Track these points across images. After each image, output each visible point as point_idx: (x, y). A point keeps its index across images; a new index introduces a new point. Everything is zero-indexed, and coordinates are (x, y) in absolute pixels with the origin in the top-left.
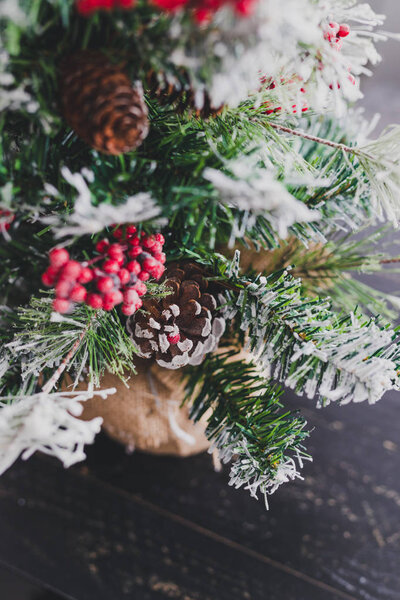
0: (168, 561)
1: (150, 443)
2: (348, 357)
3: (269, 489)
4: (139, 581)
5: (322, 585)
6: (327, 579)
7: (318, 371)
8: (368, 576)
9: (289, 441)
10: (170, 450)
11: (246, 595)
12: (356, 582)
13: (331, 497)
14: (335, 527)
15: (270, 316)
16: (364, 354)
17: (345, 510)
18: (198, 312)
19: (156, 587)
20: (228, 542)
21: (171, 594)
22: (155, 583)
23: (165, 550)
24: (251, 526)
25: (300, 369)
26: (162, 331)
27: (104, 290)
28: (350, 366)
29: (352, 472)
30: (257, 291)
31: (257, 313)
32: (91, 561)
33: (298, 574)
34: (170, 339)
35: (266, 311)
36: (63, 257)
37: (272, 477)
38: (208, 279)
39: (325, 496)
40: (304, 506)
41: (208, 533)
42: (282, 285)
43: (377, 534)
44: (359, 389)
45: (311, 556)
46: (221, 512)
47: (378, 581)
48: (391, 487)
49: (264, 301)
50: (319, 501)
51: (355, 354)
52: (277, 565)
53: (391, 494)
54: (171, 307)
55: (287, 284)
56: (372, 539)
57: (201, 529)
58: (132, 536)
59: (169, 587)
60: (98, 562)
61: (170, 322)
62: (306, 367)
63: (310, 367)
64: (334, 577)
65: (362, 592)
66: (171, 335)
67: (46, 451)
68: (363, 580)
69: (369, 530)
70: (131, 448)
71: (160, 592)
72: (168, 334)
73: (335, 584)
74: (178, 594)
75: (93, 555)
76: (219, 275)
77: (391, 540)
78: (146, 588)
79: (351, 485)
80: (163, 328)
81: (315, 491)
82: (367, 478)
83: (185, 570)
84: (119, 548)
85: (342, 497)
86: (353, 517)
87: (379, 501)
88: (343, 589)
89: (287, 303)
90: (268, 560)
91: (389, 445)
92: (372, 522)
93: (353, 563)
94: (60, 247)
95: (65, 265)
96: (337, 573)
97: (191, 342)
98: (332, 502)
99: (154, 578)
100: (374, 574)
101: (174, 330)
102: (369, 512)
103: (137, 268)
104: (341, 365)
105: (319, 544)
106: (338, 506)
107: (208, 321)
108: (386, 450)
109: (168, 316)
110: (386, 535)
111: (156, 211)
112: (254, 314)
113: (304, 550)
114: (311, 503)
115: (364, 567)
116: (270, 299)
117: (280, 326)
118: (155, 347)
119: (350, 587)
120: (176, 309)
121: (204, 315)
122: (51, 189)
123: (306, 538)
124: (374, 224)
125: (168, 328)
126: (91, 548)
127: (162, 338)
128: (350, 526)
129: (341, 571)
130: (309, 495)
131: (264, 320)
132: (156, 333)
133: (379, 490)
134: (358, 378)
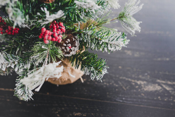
0: (76, 108)
1: (65, 80)
2: (112, 40)
3: (101, 77)
4: (71, 115)
5: (115, 103)
6: (115, 101)
7: (106, 46)
8: (125, 97)
9: (103, 64)
10: (68, 82)
11: (98, 110)
12: (122, 100)
13: (110, 82)
14: (113, 89)
15: (91, 37)
16: (116, 39)
17: (115, 84)
18: (74, 40)
19: (75, 115)
20: (89, 99)
21: (80, 115)
22: (75, 114)
23: (75, 106)
24: (94, 94)
25: (102, 46)
26: (67, 46)
27: (55, 36)
28: (113, 42)
29: (114, 76)
30: (86, 32)
31: (87, 37)
32: (57, 114)
33: (108, 102)
34: (69, 48)
35: (89, 36)
36: (45, 29)
37: (101, 73)
38: (73, 32)
39: (109, 83)
40: (105, 86)
41: (84, 99)
42: (92, 29)
43: (124, 88)
44: (117, 47)
45: (110, 97)
46: (85, 93)
47: (127, 98)
48: (124, 76)
49: (88, 34)
50: (108, 84)
51: (114, 39)
52: (103, 101)
53: (124, 78)
54: (68, 40)
55: (93, 28)
56: (123, 89)
57: (82, 99)
58: (65, 105)
59: (79, 114)
60: (59, 113)
61: (68, 43)
62: (103, 46)
63: (104, 45)
64: (117, 100)
65: (124, 101)
66: (69, 47)
67: (51, 77)
68: (124, 99)
69: (122, 87)
70: (58, 85)
71: (77, 116)
72: (68, 46)
73: (117, 101)
74: (81, 115)
75: (57, 112)
76: (75, 31)
77: (127, 88)
78: (73, 116)
79: (114, 78)
80: (67, 45)
81: (106, 82)
82: (117, 76)
83: (81, 109)
84: (63, 109)
85: (113, 82)
86: (117, 86)
87: (121, 80)
88: (120, 102)
89: (95, 32)
90: (100, 101)
91: (120, 67)
92: (122, 85)
93: (120, 95)
94: (43, 27)
95: (46, 32)
96: (117, 99)
97: (74, 47)
98: (111, 84)
99: (74, 113)
100: (126, 96)
101: (70, 45)
102: (120, 83)
103: (60, 30)
104: (111, 43)
105: (111, 94)
106: (113, 84)
107: (76, 42)
108: (120, 68)
109: (67, 42)
110: (126, 87)
111: (64, 14)
112: (86, 38)
113: (108, 96)
114: (106, 85)
115: (123, 96)
116: (90, 33)
117: (94, 38)
118: (65, 51)
119: (121, 101)
120: (69, 40)
121: (75, 41)
122: (38, 14)
123: (108, 93)
124: (107, 12)
125: (68, 45)
126: (56, 111)
127: (67, 48)
128: (117, 88)
129: (118, 98)
130: (105, 83)
131: (89, 38)
132: (65, 47)
133: (121, 78)
134: (116, 45)
